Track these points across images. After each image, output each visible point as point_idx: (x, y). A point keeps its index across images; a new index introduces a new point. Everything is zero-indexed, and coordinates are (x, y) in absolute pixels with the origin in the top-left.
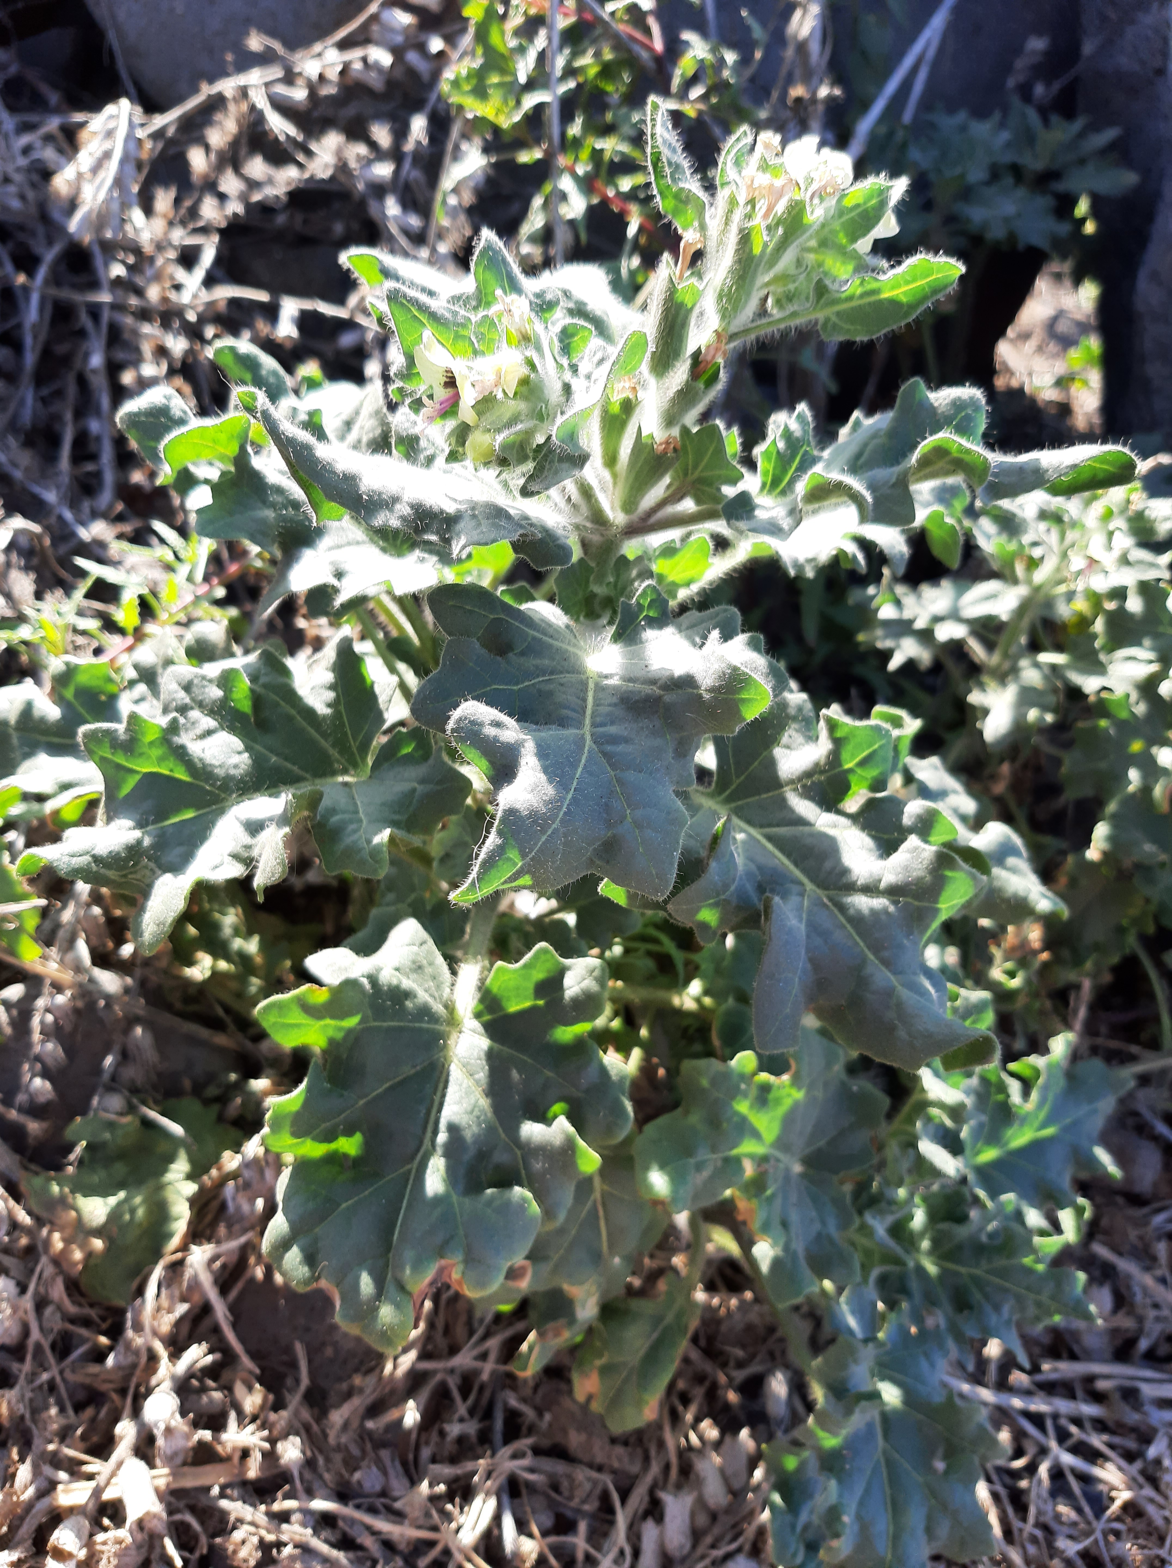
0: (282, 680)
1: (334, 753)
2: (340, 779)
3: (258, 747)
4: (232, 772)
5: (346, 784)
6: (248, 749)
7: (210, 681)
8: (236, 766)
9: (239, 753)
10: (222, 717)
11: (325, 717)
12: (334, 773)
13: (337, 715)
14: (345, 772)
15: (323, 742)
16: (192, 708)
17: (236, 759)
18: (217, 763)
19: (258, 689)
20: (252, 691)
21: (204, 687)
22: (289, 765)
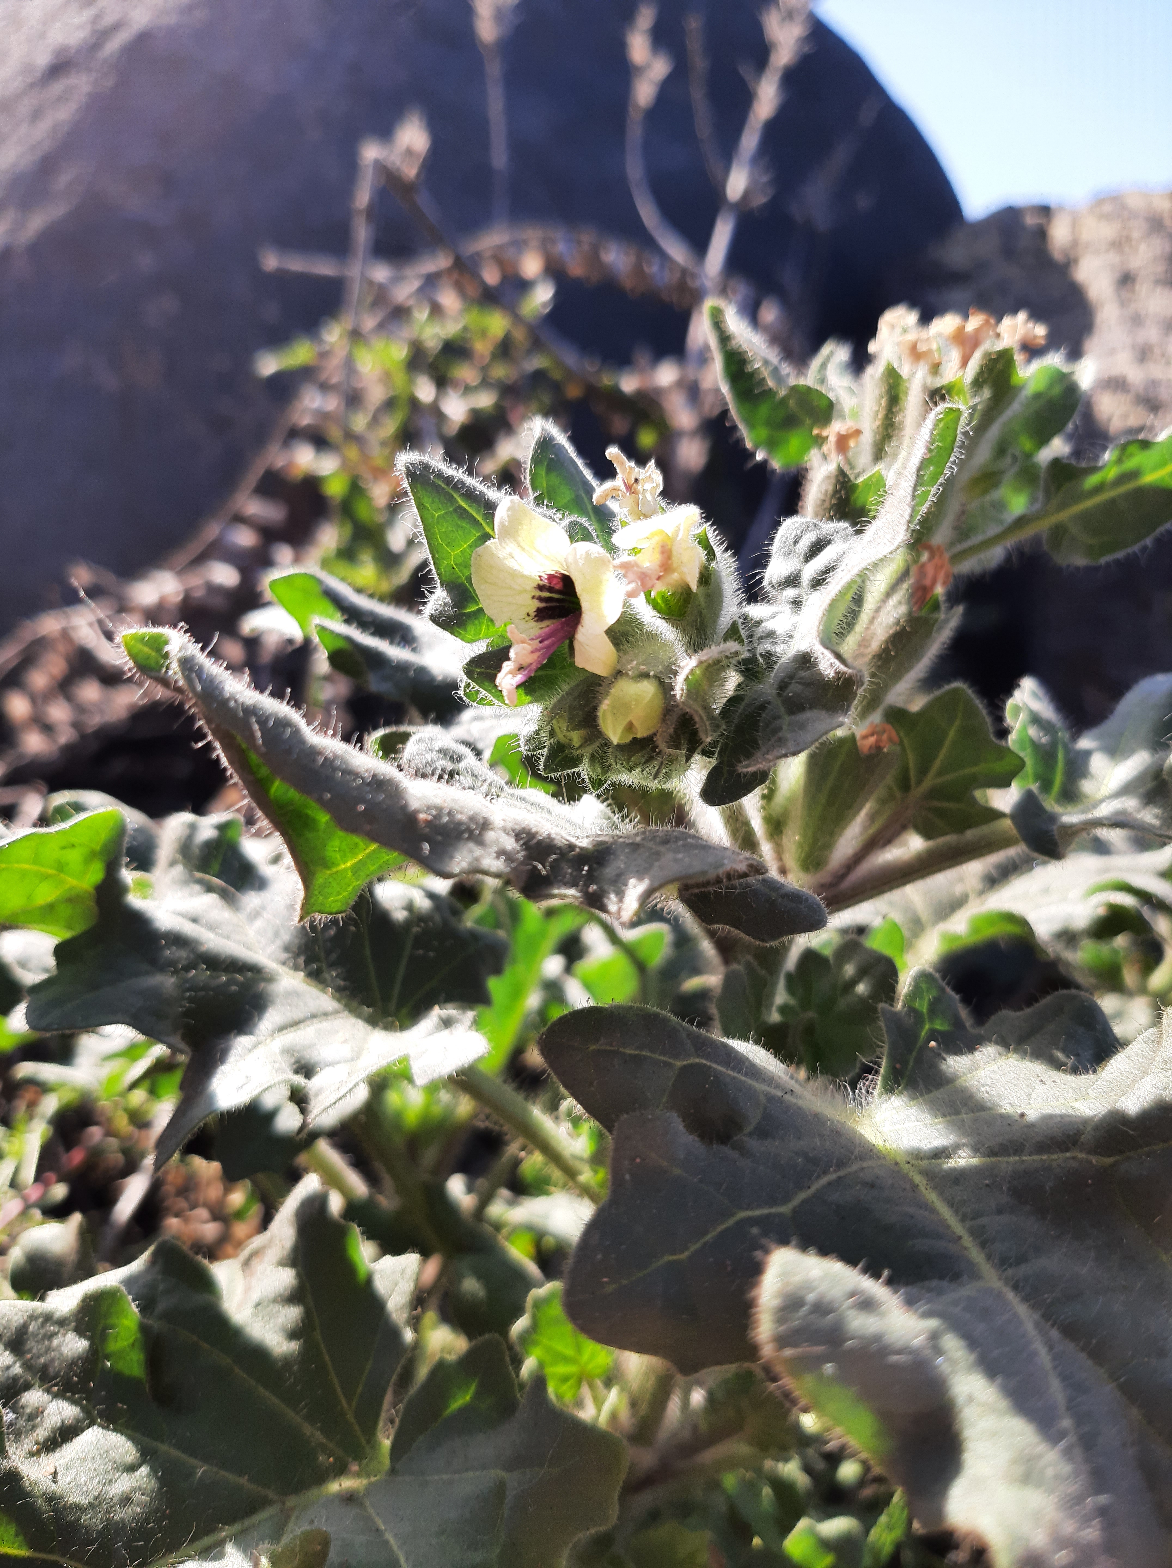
0: (199, 1299)
1: (313, 1433)
2: (335, 1487)
3: (164, 1448)
4: (121, 1514)
5: (350, 1498)
6: (147, 1455)
7: (62, 1323)
8: (126, 1500)
9: (131, 1468)
10: (90, 1395)
11: (287, 1361)
12: (322, 1477)
13: (309, 1353)
14: (341, 1470)
15: (290, 1413)
16: (27, 1387)
17: (124, 1484)
18: (84, 1500)
19: (154, 1324)
20: (144, 1329)
21: (51, 1336)
22: (232, 1478)
